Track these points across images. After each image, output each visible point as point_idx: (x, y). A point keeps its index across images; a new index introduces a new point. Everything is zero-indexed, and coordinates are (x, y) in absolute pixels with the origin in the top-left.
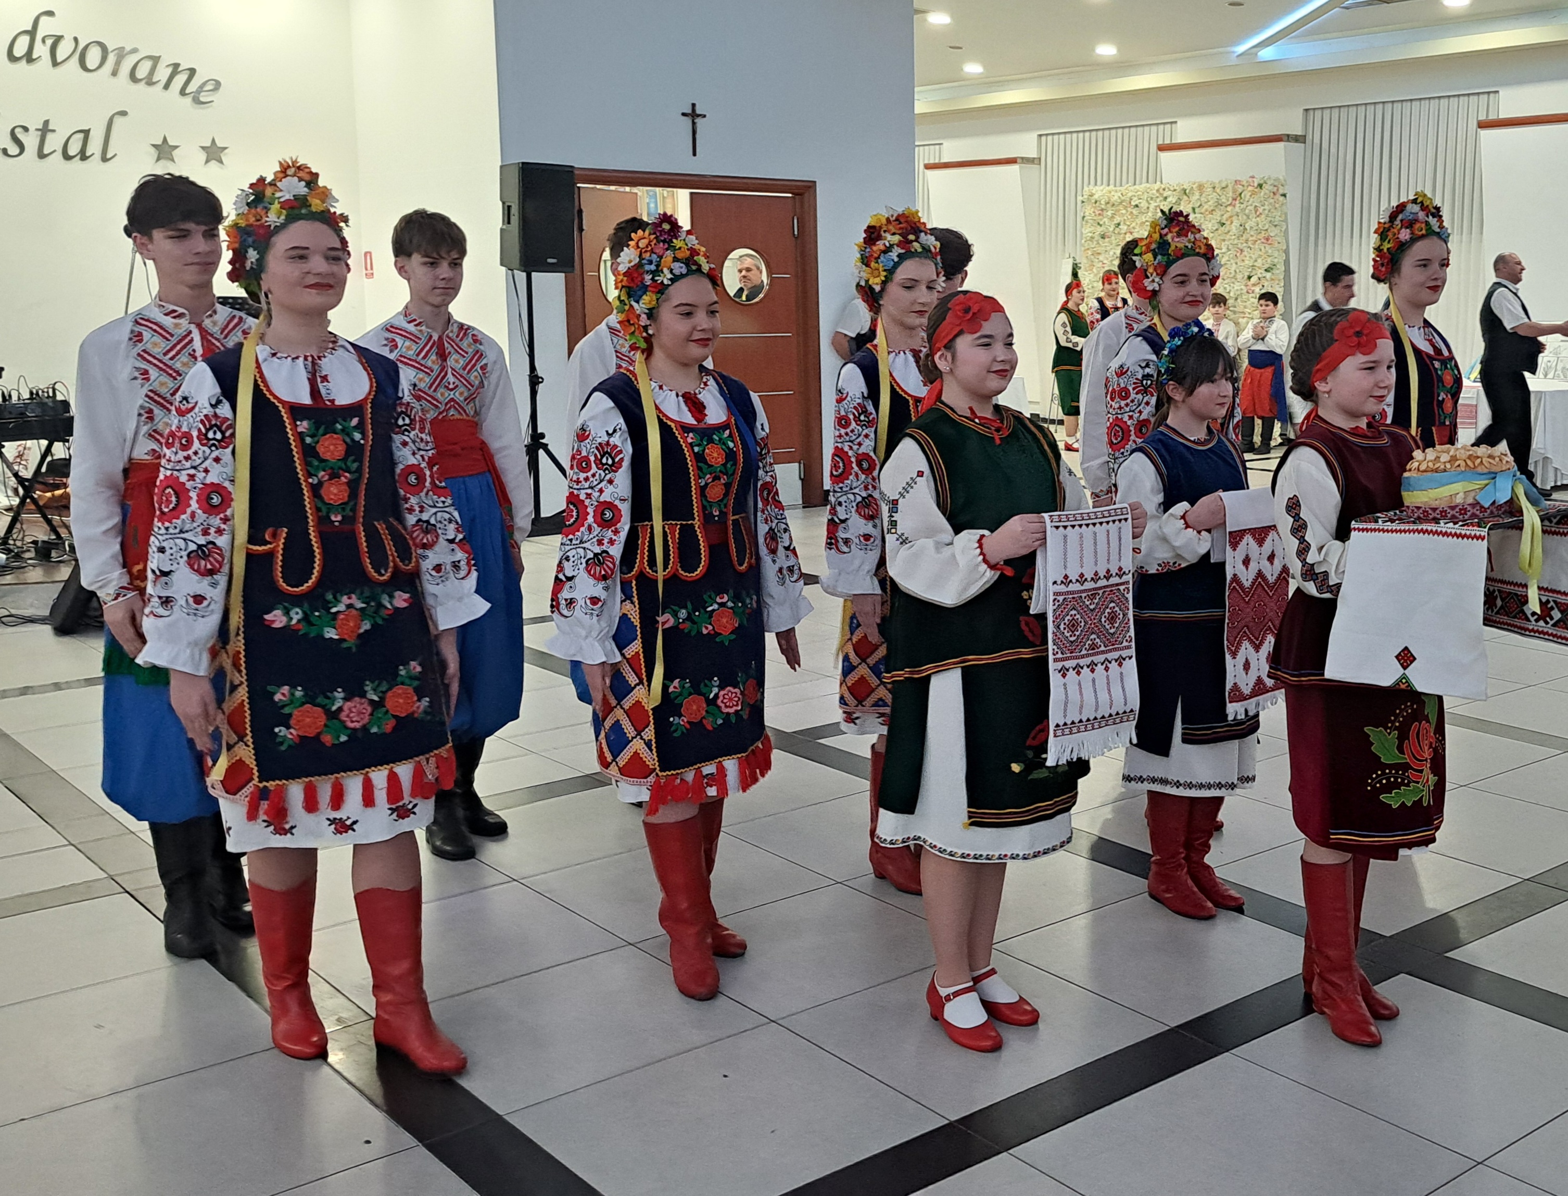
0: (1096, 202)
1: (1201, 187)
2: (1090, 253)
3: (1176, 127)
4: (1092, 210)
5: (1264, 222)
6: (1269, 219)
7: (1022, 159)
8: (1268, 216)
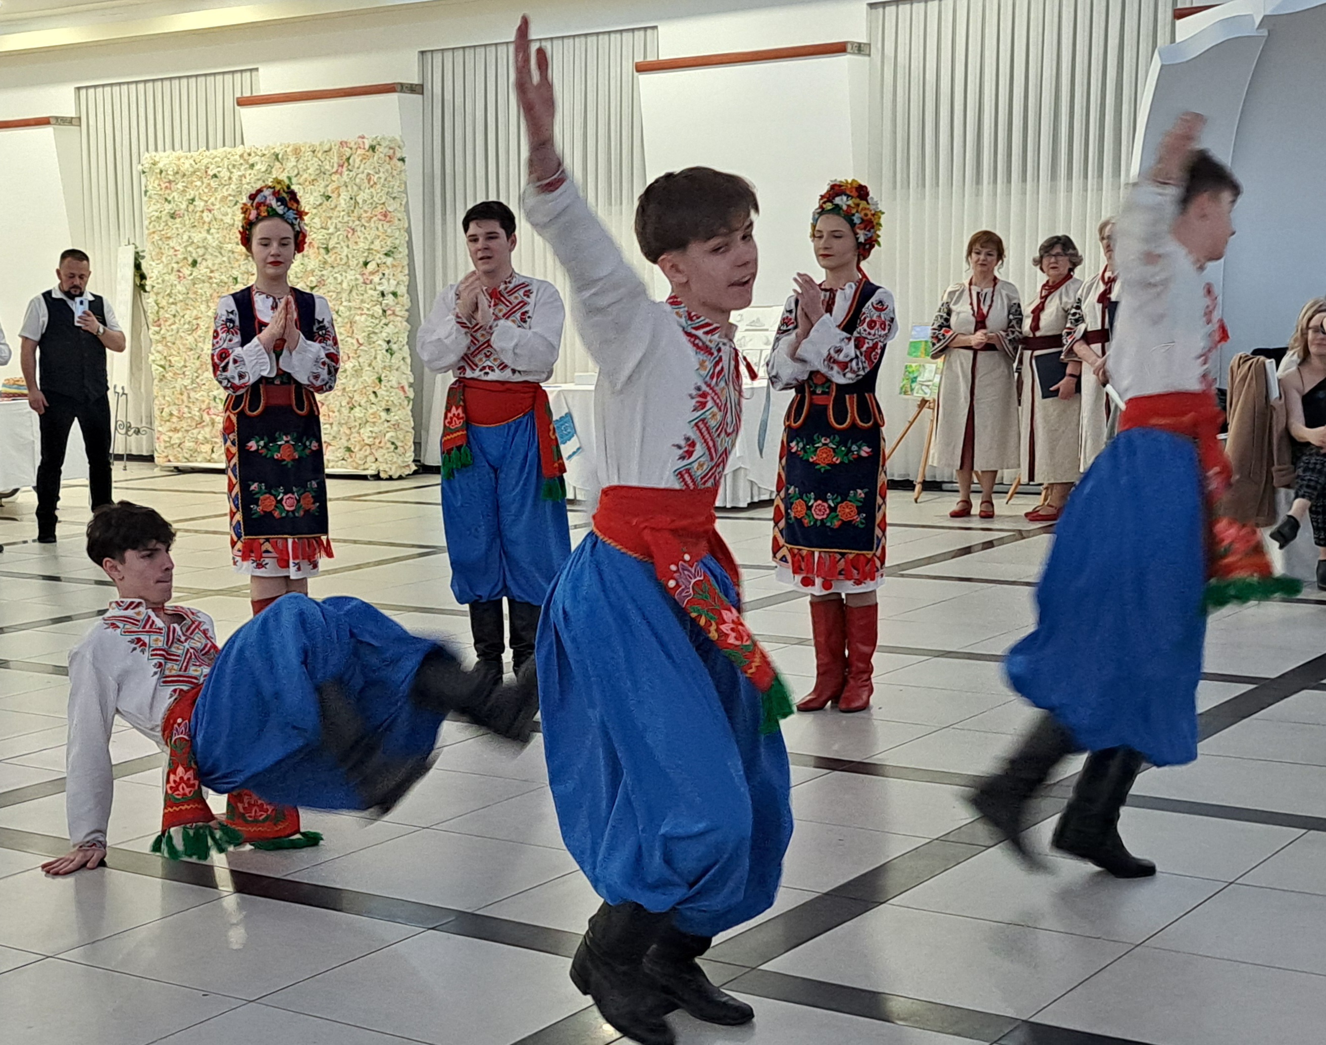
0: (161, 172)
1: (297, 151)
2: (156, 237)
3: (257, 76)
4: (157, 182)
5: (379, 193)
6: (386, 190)
7: (57, 118)
8: (383, 186)
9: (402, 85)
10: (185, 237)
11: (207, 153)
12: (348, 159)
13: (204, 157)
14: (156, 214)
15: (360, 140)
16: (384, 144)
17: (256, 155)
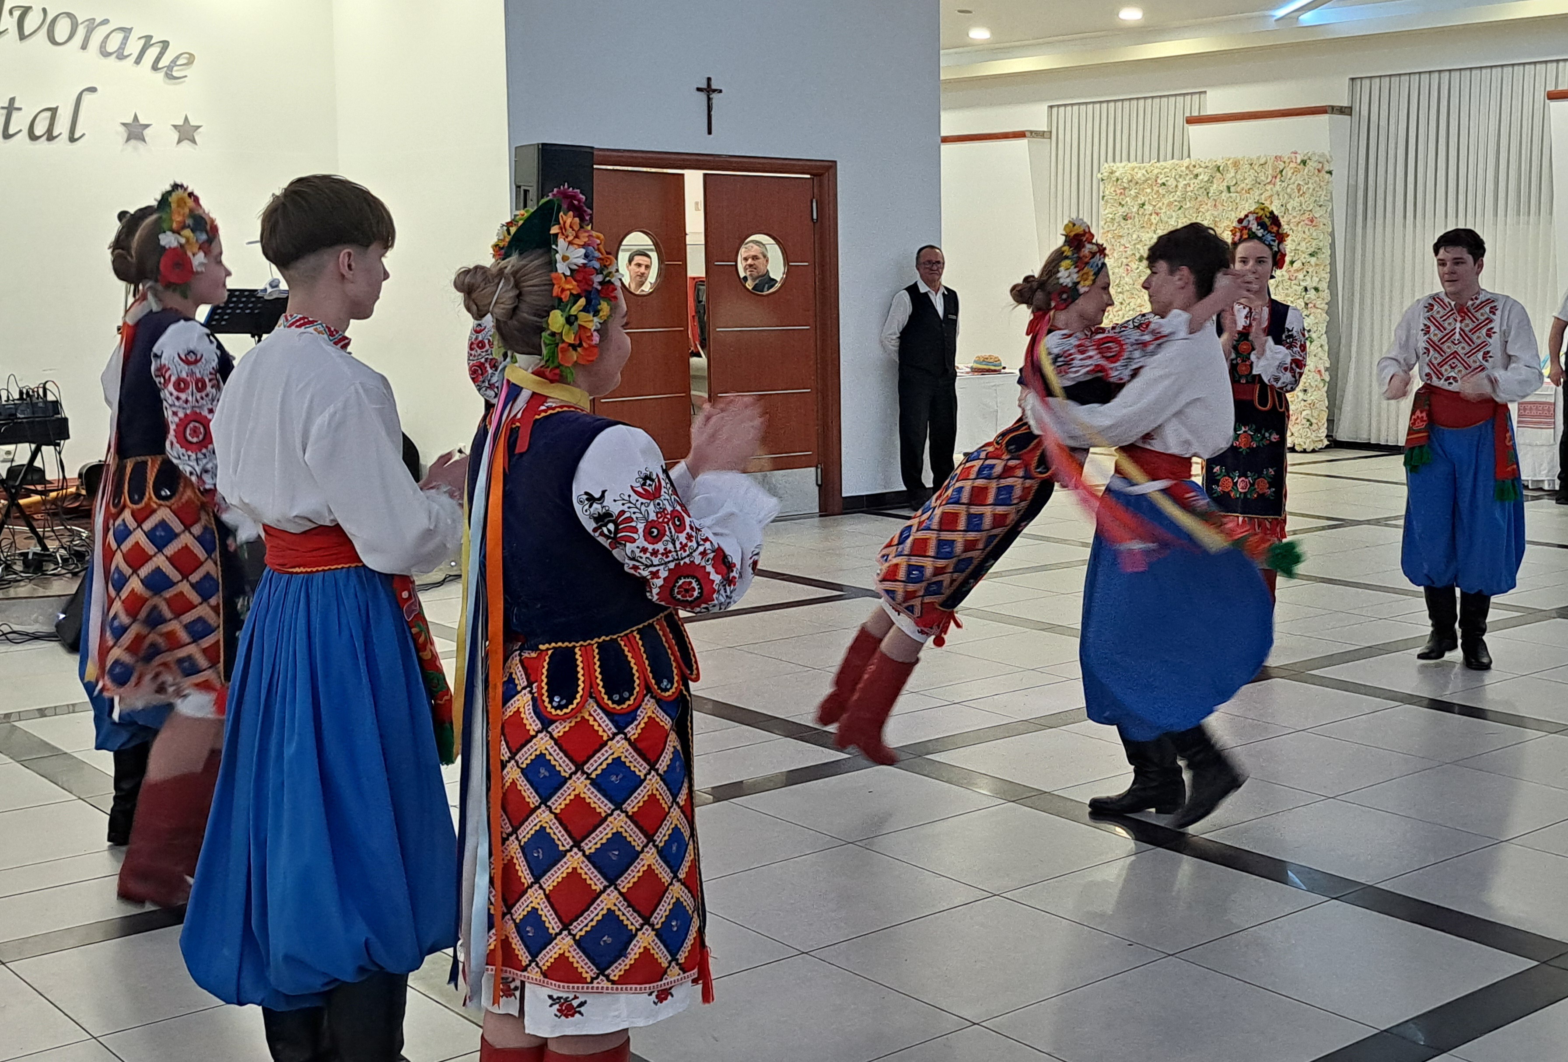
0: (1118, 180)
1: (1236, 164)
3: (1205, 97)
4: (1113, 189)
5: (1308, 202)
6: (1313, 199)
7: (1031, 132)
8: (1312, 195)
9: (1333, 107)
10: (1135, 236)
11: (1158, 165)
12: (1281, 171)
13: (1156, 168)
14: (1111, 216)
15: (1293, 155)
16: (1314, 159)
17: (1201, 167)
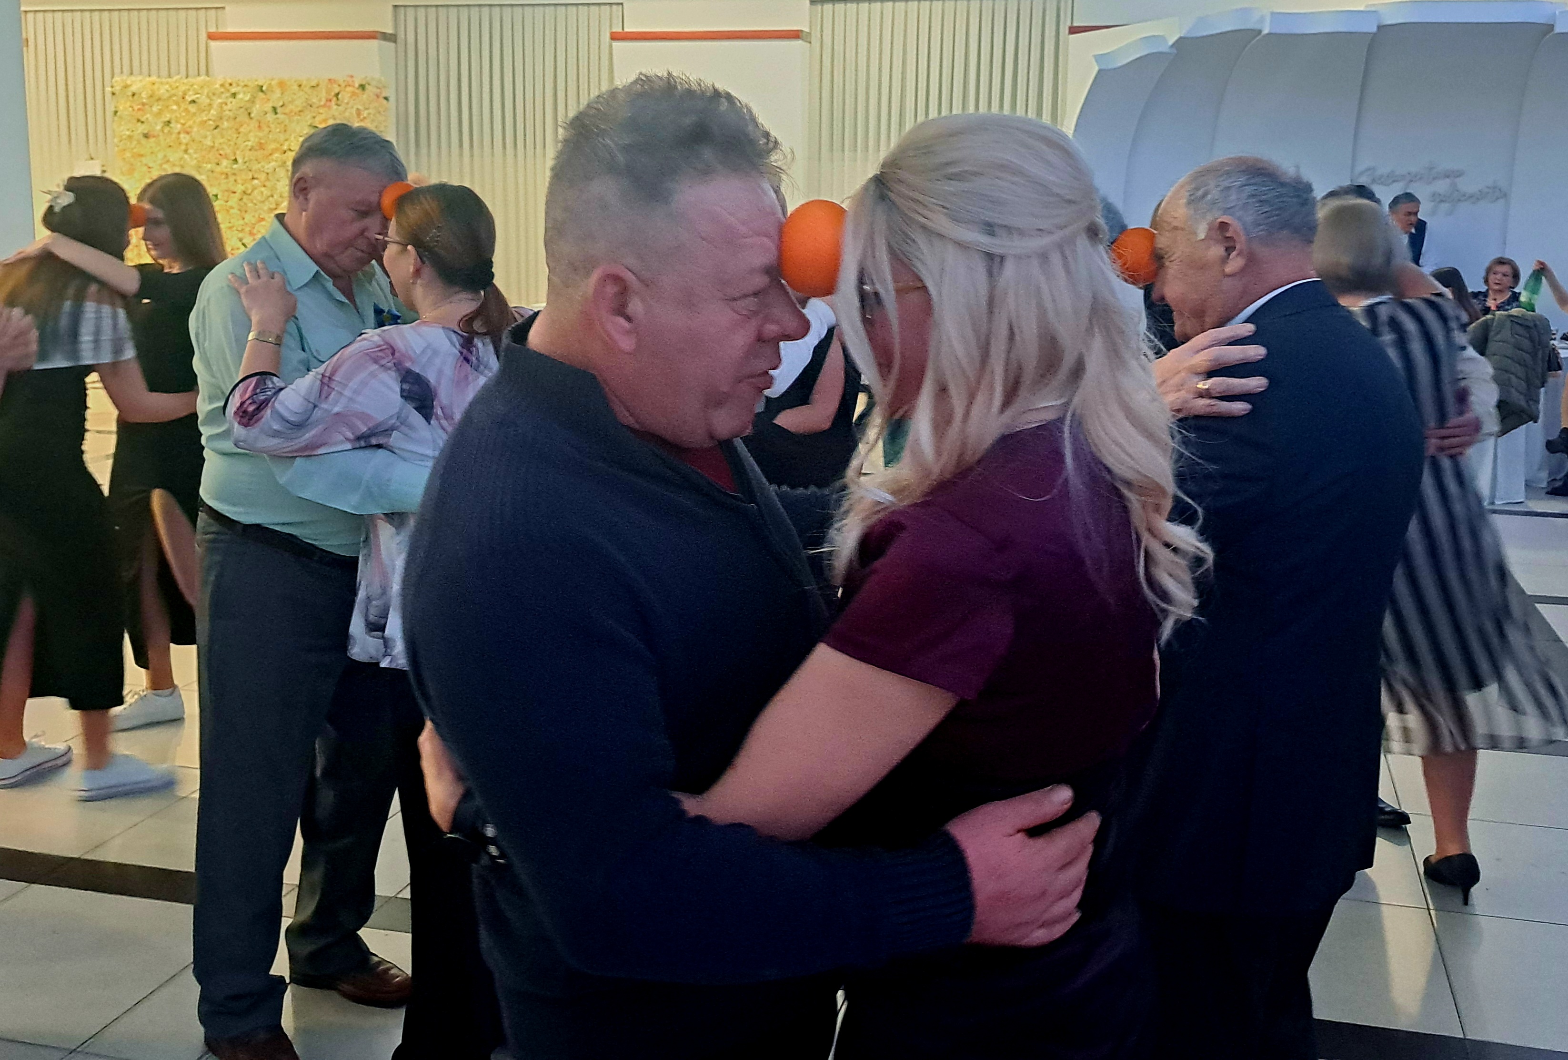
0: (134, 95)
1: (282, 84)
3: (224, 14)
9: (381, 33)
11: (185, 80)
12: (337, 95)
13: (181, 84)
14: (128, 133)
15: (349, 79)
16: (373, 84)
